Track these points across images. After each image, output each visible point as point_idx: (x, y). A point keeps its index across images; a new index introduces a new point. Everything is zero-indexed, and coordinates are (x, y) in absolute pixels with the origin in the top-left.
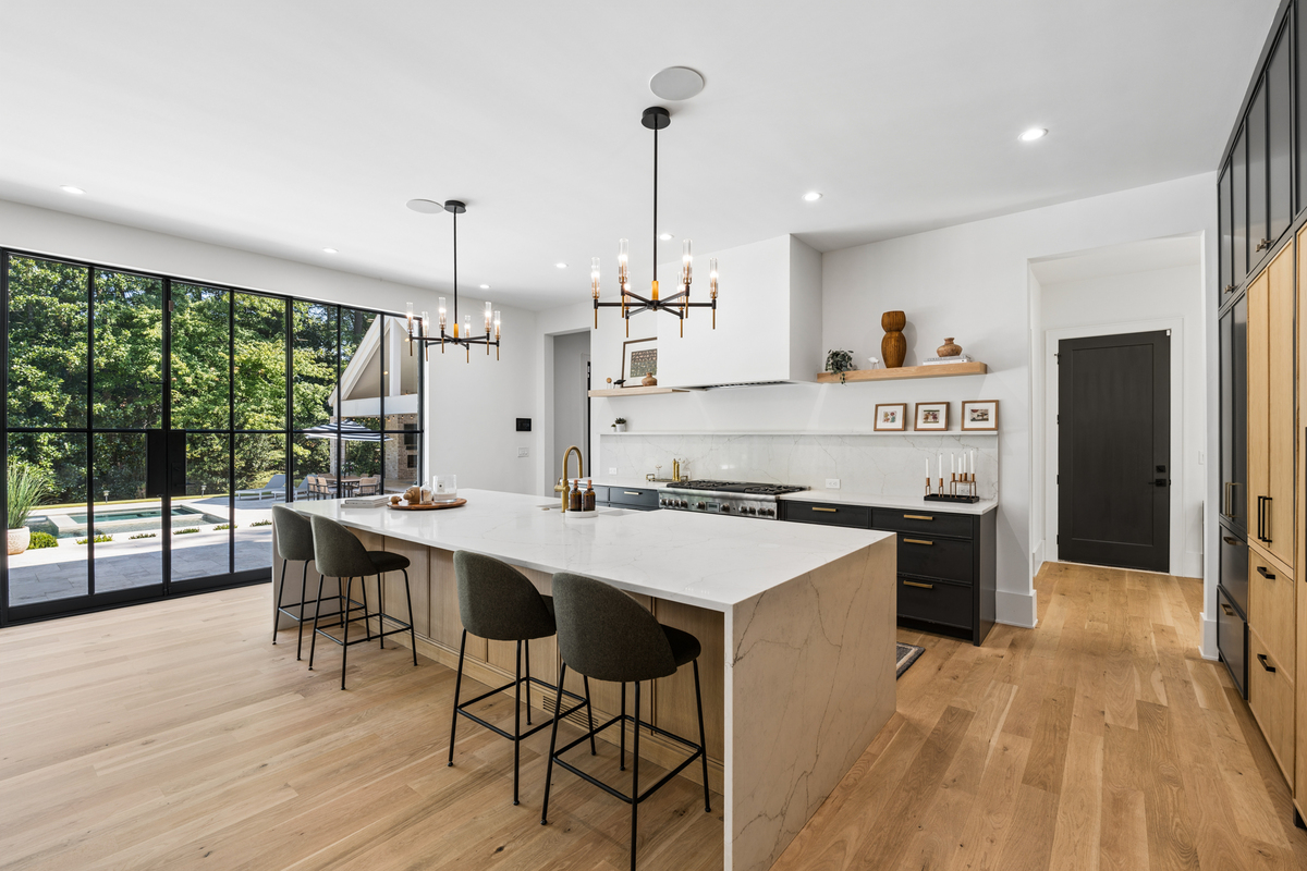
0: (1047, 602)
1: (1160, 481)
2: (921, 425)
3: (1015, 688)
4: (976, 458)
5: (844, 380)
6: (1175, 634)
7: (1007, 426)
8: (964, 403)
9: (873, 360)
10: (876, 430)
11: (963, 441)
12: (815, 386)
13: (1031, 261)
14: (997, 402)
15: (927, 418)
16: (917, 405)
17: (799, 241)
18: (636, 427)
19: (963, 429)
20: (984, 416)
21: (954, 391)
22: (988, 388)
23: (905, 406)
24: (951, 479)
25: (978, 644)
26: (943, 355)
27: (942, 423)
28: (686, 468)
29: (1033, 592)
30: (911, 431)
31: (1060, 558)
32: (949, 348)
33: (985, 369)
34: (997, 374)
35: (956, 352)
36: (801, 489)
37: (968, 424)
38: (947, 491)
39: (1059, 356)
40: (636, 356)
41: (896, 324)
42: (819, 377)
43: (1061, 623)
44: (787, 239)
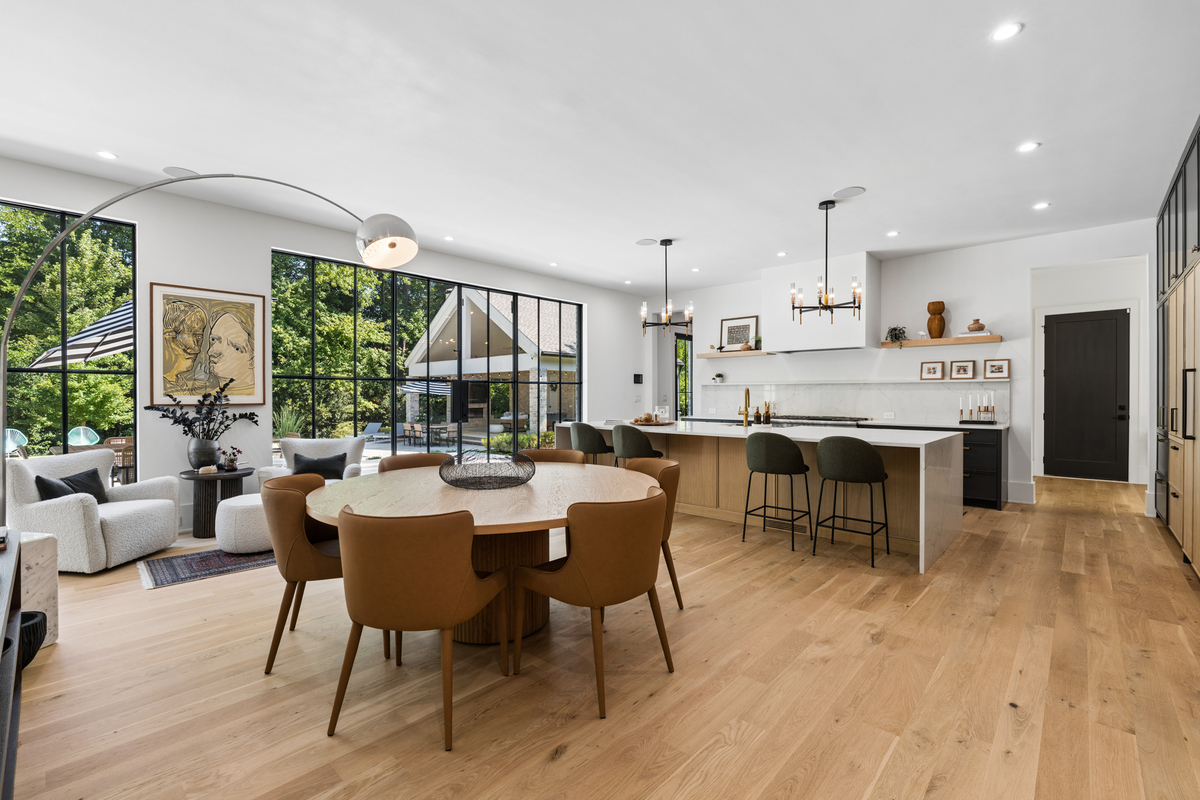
0: (1041, 494)
1: (1123, 416)
2: (954, 375)
3: (1029, 525)
4: (995, 396)
5: (901, 346)
6: (1129, 507)
7: (1016, 375)
8: (985, 361)
9: (922, 333)
10: (921, 379)
11: (985, 386)
12: (875, 350)
13: (1032, 269)
14: (1009, 360)
15: (959, 371)
16: (952, 362)
17: (871, 255)
18: (731, 380)
19: (985, 378)
20: (1000, 369)
21: (980, 353)
22: (1002, 351)
23: (943, 363)
24: (977, 409)
25: (1000, 510)
26: (971, 330)
27: (970, 374)
28: (774, 408)
29: (1033, 482)
30: (947, 380)
31: (1045, 473)
32: (976, 326)
33: (1001, 339)
34: (1010, 342)
35: (981, 328)
36: (866, 419)
37: (989, 375)
38: (975, 418)
39: (1045, 327)
40: (731, 330)
41: (938, 311)
42: (883, 345)
43: (1052, 503)
44: (865, 254)
